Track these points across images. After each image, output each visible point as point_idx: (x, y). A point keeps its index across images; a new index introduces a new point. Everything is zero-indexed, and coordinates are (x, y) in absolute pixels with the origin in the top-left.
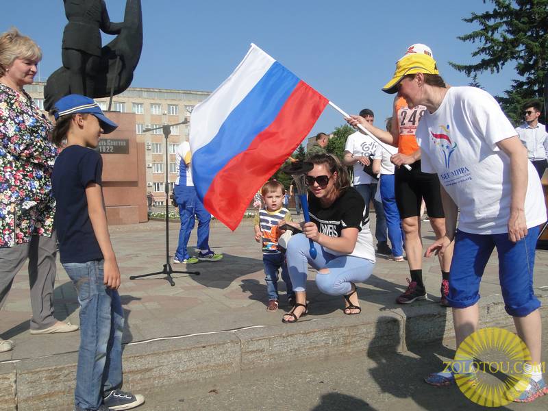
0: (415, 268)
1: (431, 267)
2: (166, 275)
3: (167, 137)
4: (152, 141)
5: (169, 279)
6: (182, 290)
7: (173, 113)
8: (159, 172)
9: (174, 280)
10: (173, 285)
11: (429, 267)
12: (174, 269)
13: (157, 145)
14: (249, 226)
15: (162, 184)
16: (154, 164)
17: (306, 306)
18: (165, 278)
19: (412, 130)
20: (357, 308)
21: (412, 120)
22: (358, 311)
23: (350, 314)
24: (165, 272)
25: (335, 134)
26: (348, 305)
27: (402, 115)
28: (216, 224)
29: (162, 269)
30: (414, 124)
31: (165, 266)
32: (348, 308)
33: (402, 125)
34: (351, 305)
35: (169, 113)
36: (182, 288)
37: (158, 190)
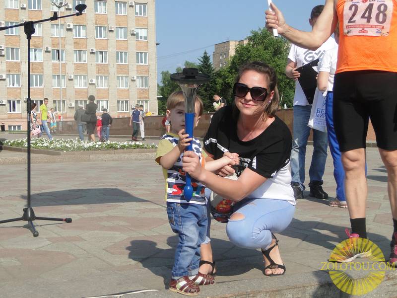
0: (357, 216)
1: (376, 215)
2: (26, 223)
3: (29, 38)
4: (7, 44)
5: (31, 227)
6: (48, 242)
7: (35, 8)
8: (16, 86)
9: (37, 229)
10: (36, 235)
11: (373, 215)
12: (37, 215)
13: (12, 49)
14: (136, 159)
15: (19, 102)
16: (8, 76)
17: (213, 265)
18: (25, 227)
19: (366, 29)
20: (280, 267)
21: (366, 15)
22: (281, 271)
23: (272, 275)
24: (25, 218)
25: (250, 39)
26: (268, 263)
27: (350, 9)
28: (92, 156)
29: (21, 214)
30: (369, 21)
31: (25, 211)
32: (268, 267)
33: (349, 22)
34: (273, 263)
35: (30, 7)
36: (48, 239)
37: (14, 110)
